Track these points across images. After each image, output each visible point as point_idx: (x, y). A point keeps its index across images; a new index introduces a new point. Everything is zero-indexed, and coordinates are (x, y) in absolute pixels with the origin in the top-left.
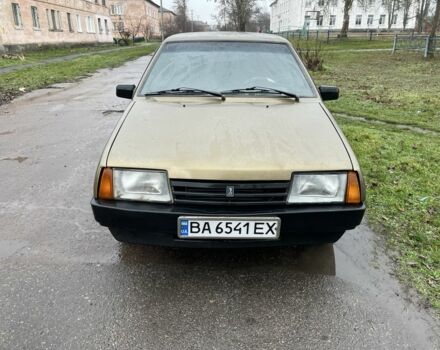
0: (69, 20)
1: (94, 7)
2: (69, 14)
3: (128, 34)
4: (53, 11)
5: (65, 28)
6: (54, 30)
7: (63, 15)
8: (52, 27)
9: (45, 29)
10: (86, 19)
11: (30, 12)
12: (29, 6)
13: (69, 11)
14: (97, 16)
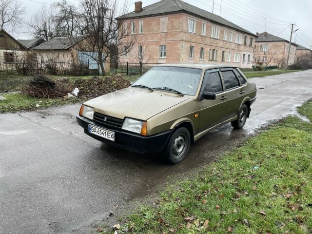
0: (223, 55)
1: (242, 48)
2: (223, 52)
3: (261, 64)
4: (214, 50)
5: (219, 59)
6: (212, 60)
7: (220, 52)
8: (211, 59)
9: (206, 60)
10: (235, 55)
11: (200, 50)
12: (200, 47)
13: (224, 50)
14: (243, 53)
